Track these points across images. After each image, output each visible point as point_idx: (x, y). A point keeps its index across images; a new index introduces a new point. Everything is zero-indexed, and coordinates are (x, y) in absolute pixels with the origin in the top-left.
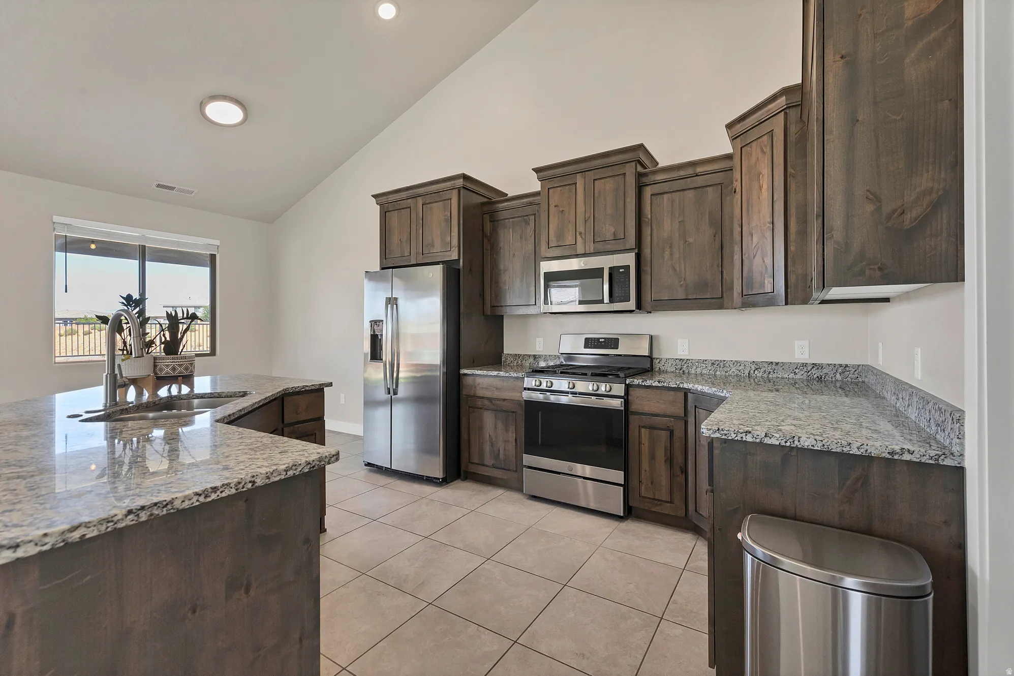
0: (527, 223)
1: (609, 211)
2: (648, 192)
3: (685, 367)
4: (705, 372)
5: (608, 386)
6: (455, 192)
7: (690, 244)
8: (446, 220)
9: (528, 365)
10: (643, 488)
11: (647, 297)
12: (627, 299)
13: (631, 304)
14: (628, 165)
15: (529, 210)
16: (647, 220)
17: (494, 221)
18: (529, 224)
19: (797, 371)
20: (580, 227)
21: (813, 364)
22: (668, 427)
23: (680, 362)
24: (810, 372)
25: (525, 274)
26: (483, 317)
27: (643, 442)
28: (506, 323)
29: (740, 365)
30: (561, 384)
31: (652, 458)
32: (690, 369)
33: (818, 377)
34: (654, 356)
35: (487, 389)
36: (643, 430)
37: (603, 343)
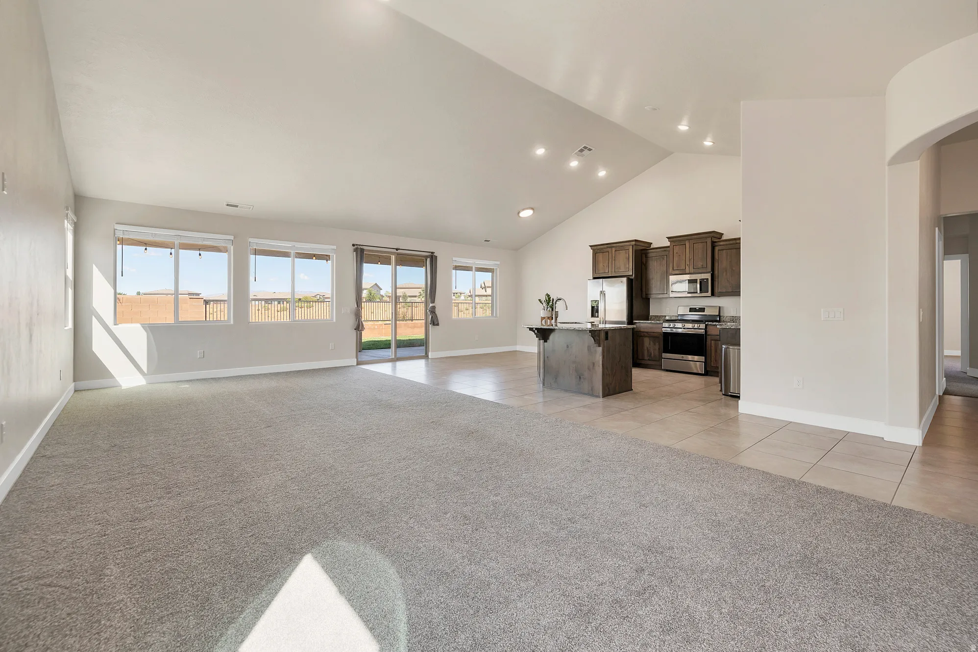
0: (663, 259)
1: (700, 256)
2: (717, 249)
3: (734, 319)
5: (699, 325)
6: (631, 246)
8: (627, 258)
9: (663, 318)
10: (712, 363)
11: (716, 290)
12: (708, 292)
13: (709, 294)
14: (708, 239)
15: (664, 253)
16: (716, 260)
17: (646, 257)
20: (687, 261)
23: (732, 318)
26: (642, 298)
28: (651, 300)
30: (679, 325)
34: (721, 315)
35: (646, 328)
36: (712, 341)
37: (698, 310)
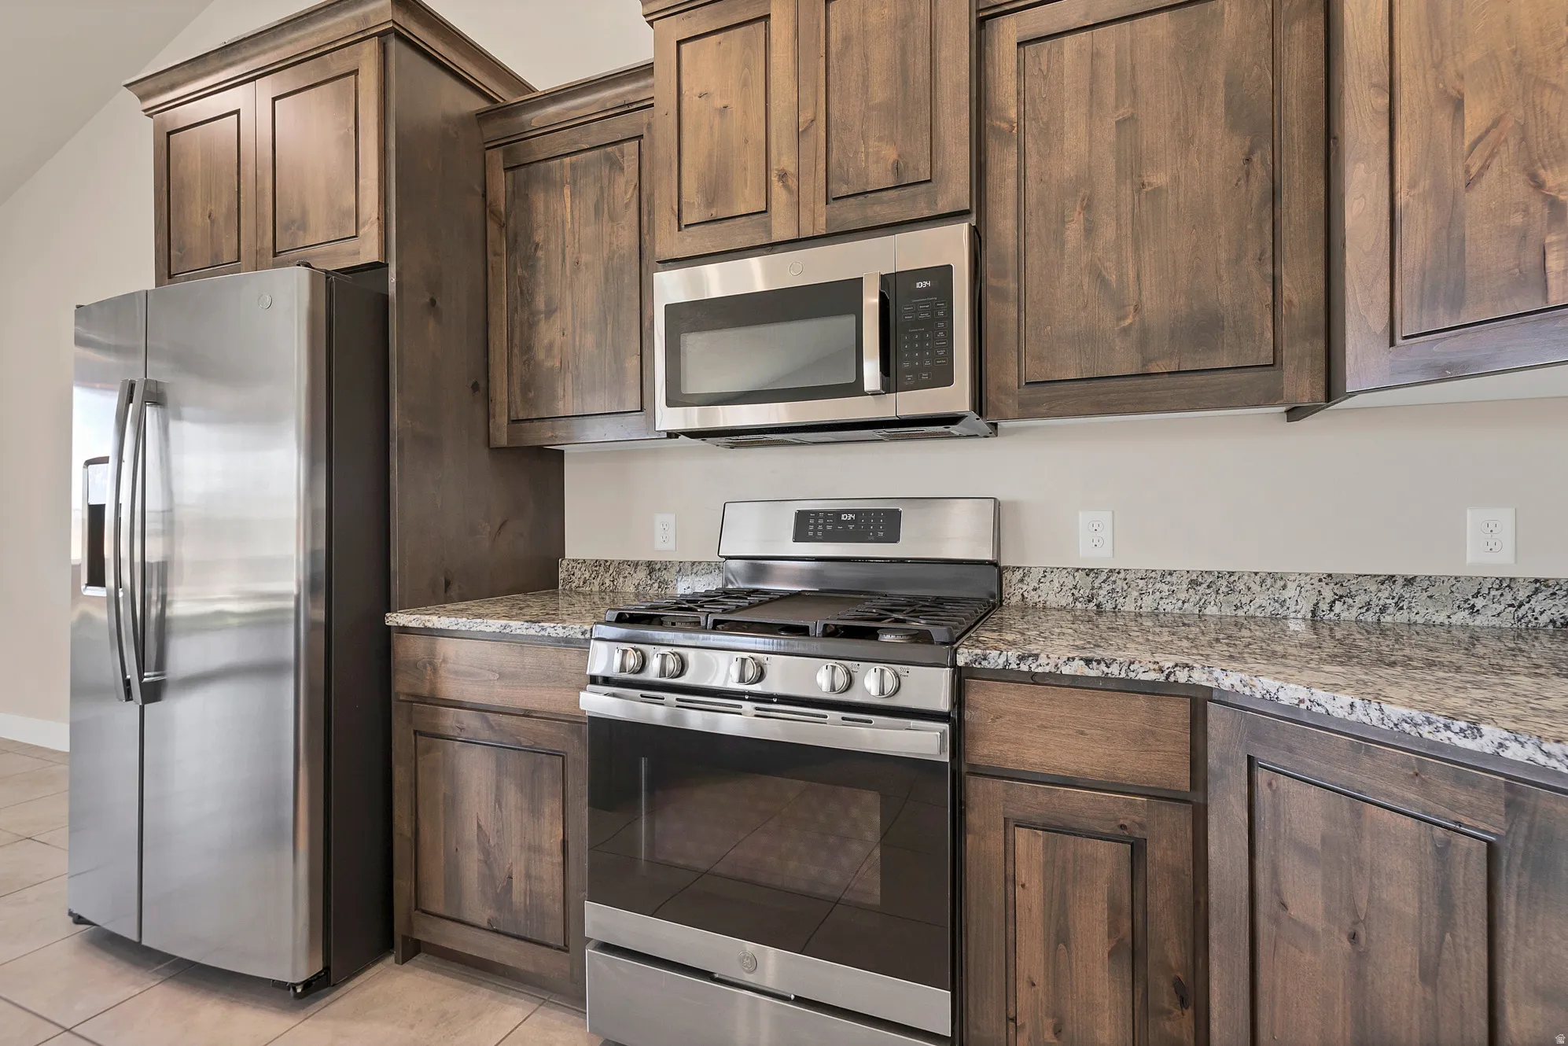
0: (615, 165)
1: (879, 95)
2: (1010, 32)
3: (1103, 592)
4: (1169, 608)
5: (888, 674)
6: (370, 48)
7: (1158, 191)
8: (342, 140)
9: (632, 589)
11: (1005, 374)
12: (944, 377)
13: (956, 397)
15: (623, 126)
16: (1004, 125)
17: (515, 165)
18: (622, 169)
19: (1479, 603)
20: (780, 154)
21: (1537, 581)
22: (1123, 827)
23: (1090, 579)
24: (1527, 606)
25: (610, 319)
26: (486, 451)
27: (1022, 875)
29: (1284, 587)
30: (717, 662)
31: (1060, 937)
32: (1121, 600)
33: (1553, 622)
34: (1008, 560)
35: (471, 675)
36: (1022, 835)
37: (851, 527)
